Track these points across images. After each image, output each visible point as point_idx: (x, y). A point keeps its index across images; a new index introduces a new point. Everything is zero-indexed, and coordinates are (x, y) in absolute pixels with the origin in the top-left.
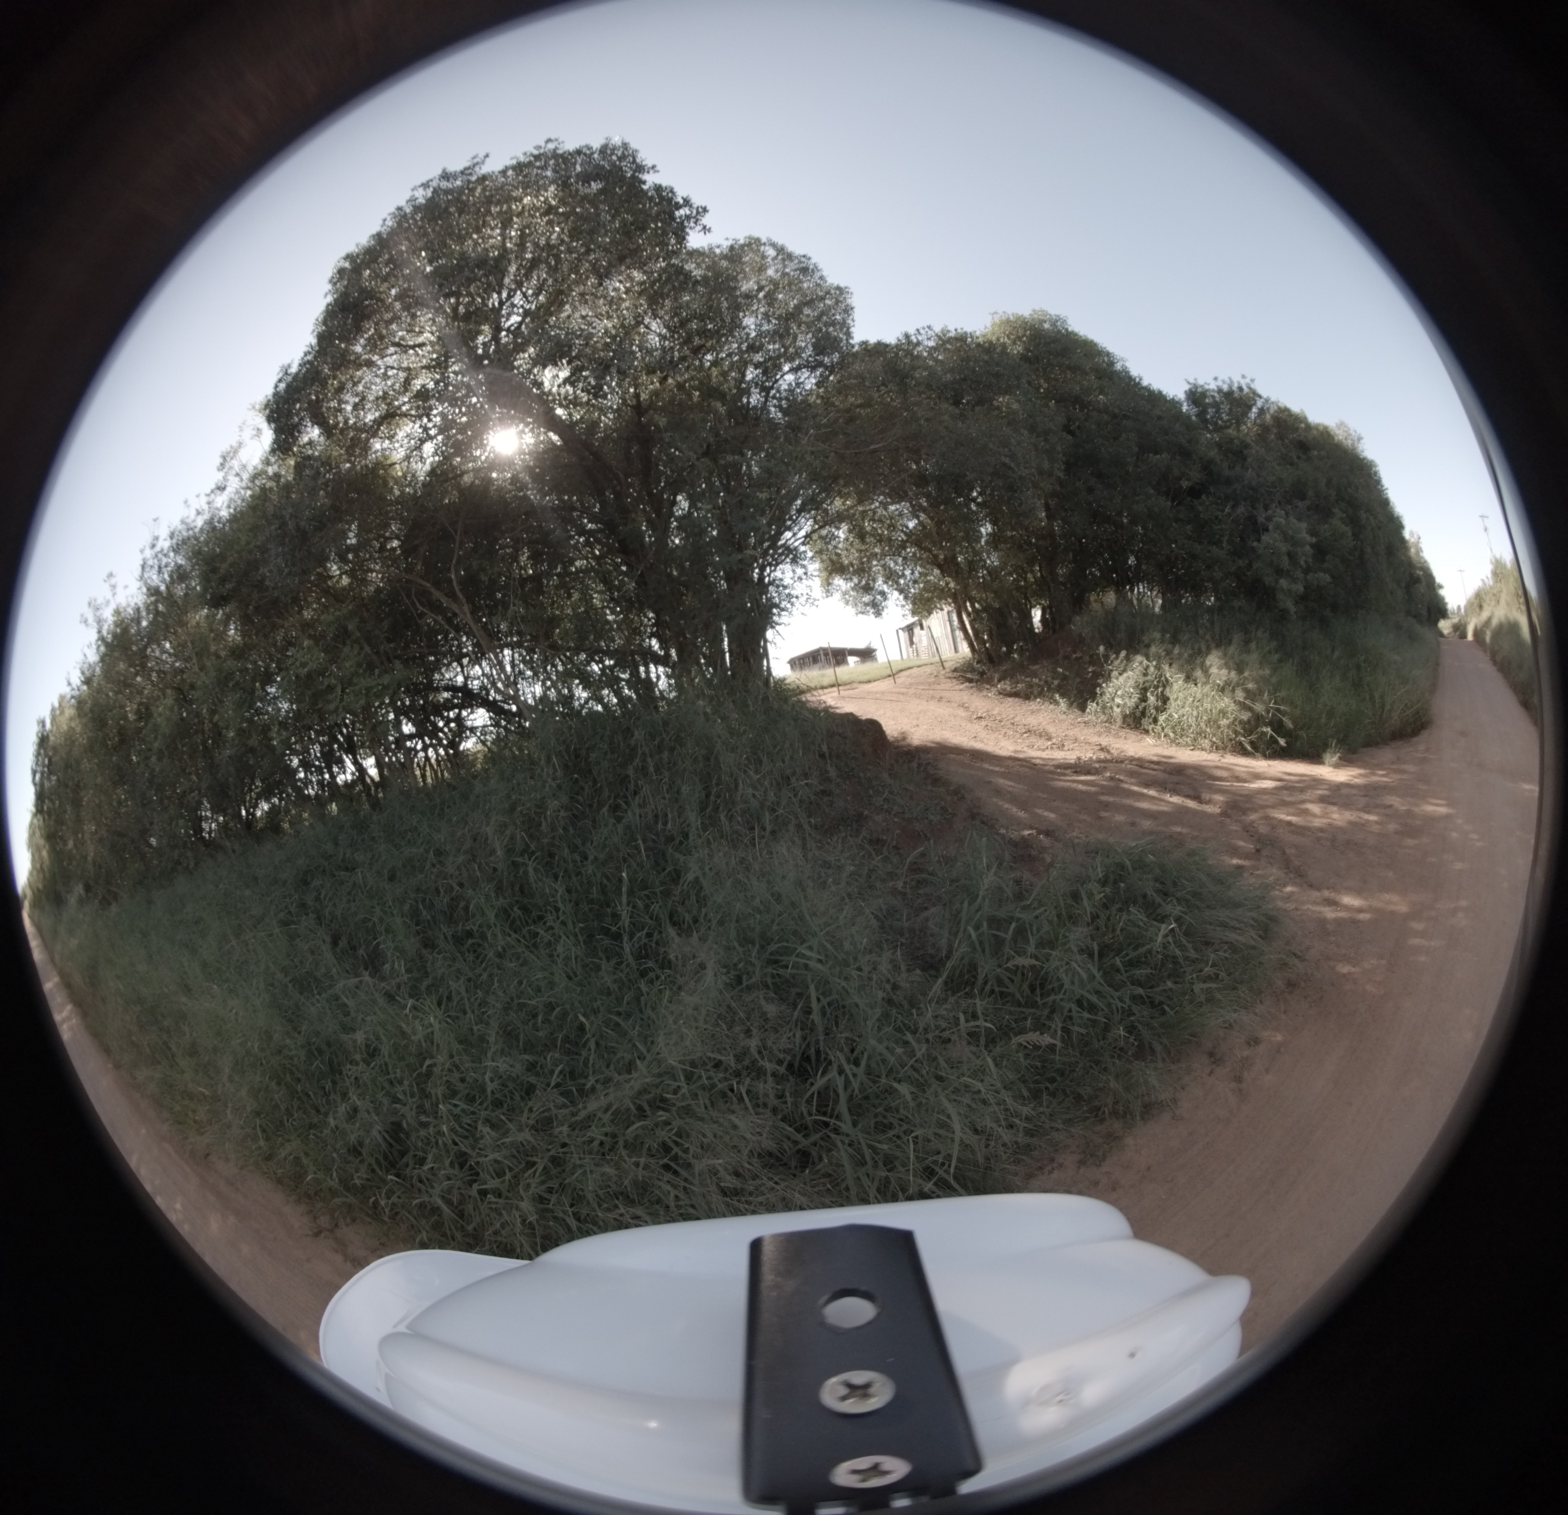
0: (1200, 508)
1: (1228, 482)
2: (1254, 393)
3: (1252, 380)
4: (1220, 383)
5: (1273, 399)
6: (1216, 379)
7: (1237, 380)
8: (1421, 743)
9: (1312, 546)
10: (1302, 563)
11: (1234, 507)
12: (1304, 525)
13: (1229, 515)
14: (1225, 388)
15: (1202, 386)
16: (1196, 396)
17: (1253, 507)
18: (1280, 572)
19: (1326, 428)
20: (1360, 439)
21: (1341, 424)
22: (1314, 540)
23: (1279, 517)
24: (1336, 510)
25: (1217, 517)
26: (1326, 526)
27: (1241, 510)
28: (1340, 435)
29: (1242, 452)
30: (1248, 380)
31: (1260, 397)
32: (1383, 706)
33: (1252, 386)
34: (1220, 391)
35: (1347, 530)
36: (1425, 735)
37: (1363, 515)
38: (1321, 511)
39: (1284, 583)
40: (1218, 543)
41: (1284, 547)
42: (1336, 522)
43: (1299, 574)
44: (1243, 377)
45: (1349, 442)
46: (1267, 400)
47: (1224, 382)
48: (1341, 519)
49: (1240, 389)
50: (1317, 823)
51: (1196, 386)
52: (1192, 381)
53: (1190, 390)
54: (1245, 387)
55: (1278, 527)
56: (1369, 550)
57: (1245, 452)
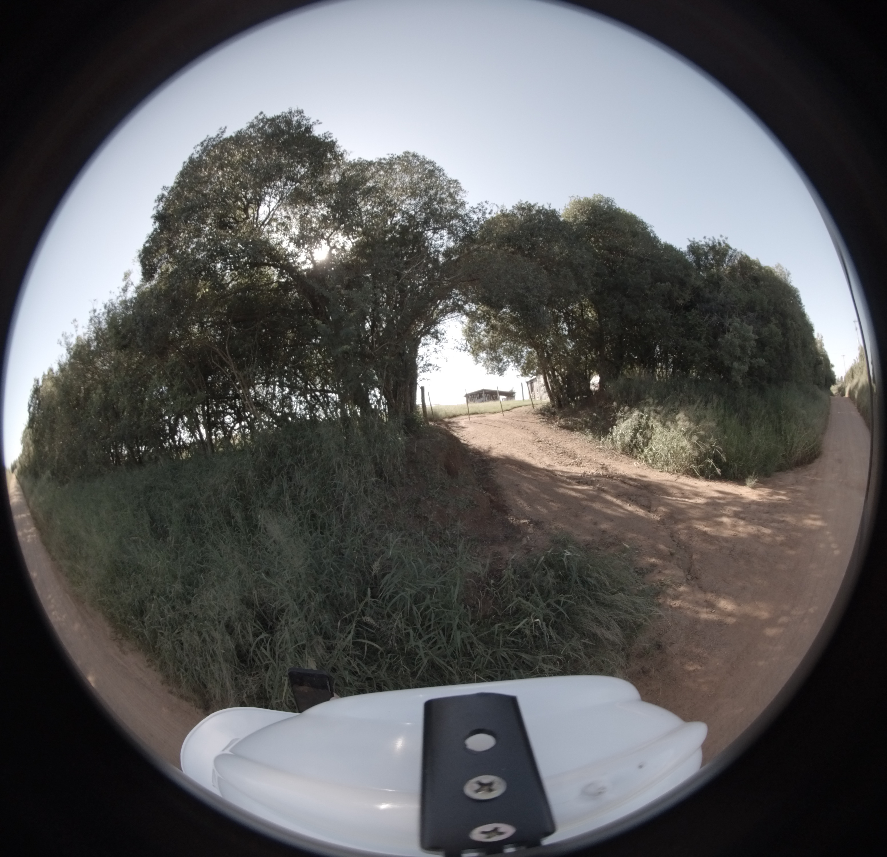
0: (689, 317)
1: (708, 301)
2: (728, 246)
3: (726, 238)
4: (707, 240)
5: (739, 250)
6: (705, 238)
7: (717, 238)
8: (814, 467)
9: (756, 341)
10: (749, 352)
11: (710, 317)
12: (751, 328)
13: (707, 321)
14: (711, 243)
15: (697, 243)
16: (694, 249)
17: (722, 317)
19: (770, 269)
20: (789, 274)
21: (778, 266)
22: (757, 337)
23: (736, 322)
24: (773, 319)
25: (699, 323)
26: (766, 329)
27: (715, 318)
28: (777, 272)
29: (718, 283)
30: (724, 238)
31: (731, 248)
32: (792, 445)
33: (726, 242)
34: (707, 245)
35: (779, 331)
36: (817, 461)
38: (764, 319)
40: (699, 339)
41: (740, 343)
42: (772, 326)
43: (746, 359)
44: (721, 236)
45: (783, 276)
46: (735, 251)
47: (710, 239)
48: (776, 324)
49: (720, 244)
50: (727, 533)
51: (694, 243)
52: (692, 239)
53: (691, 245)
54: (722, 242)
55: (735, 328)
56: (792, 343)
57: (720, 283)
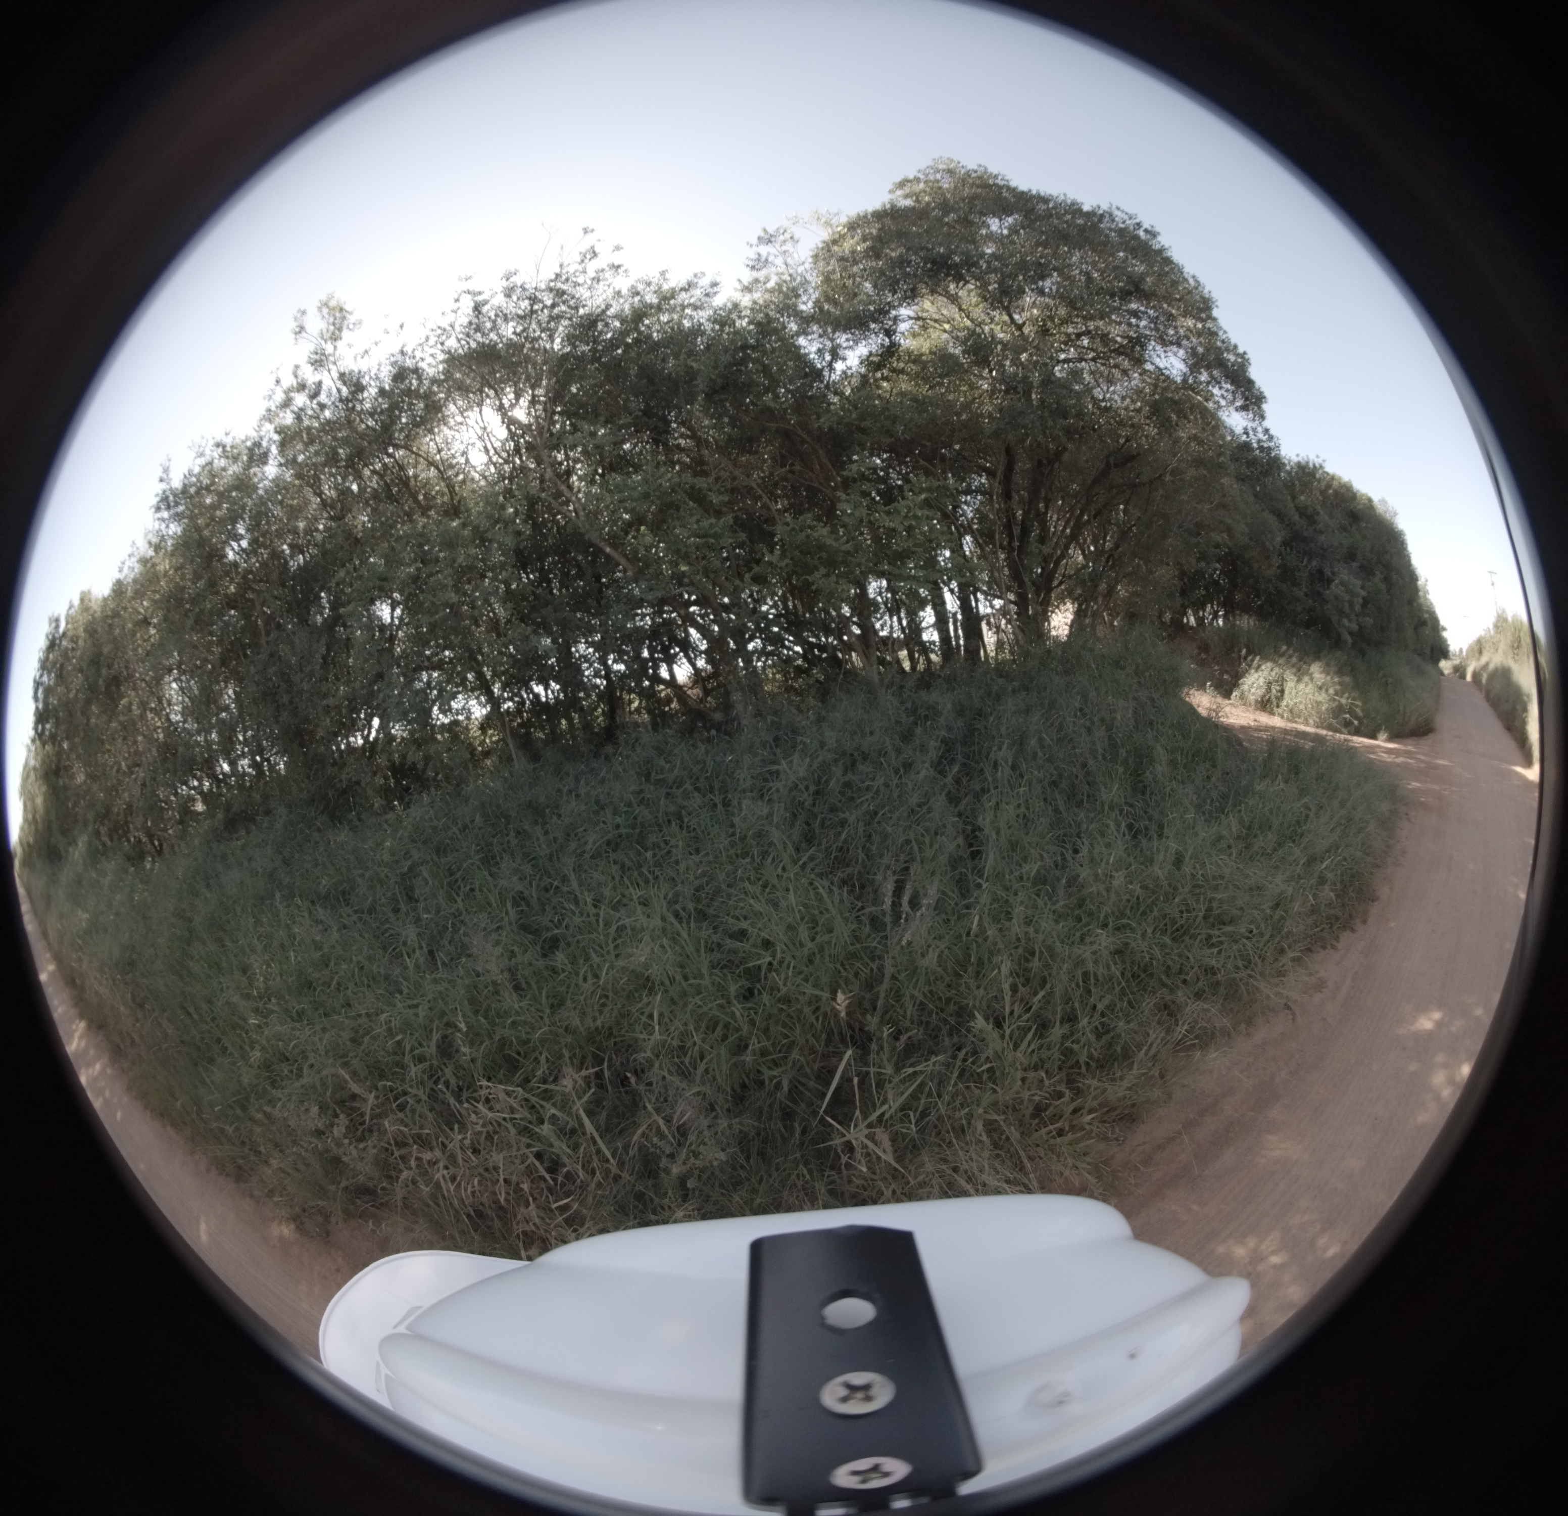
0: (1287, 558)
1: (1306, 541)
2: (1324, 470)
7: (1311, 457)
8: (1428, 740)
9: (1363, 598)
10: (1356, 609)
11: (1309, 560)
12: (1358, 582)
13: (1306, 566)
18: (1341, 613)
19: (1370, 500)
20: (1396, 513)
24: (1377, 571)
25: (1297, 566)
26: (1370, 583)
27: (1314, 563)
28: (1380, 508)
29: (1313, 517)
30: (1320, 461)
31: (1327, 473)
32: (1405, 713)
33: (1322, 463)
35: (1383, 586)
36: (1431, 736)
37: (1395, 577)
38: (1366, 571)
39: (1345, 621)
41: (1347, 597)
42: (1377, 581)
43: (1353, 616)
45: (1388, 515)
48: (1380, 578)
54: (1317, 465)
57: (1316, 518)
